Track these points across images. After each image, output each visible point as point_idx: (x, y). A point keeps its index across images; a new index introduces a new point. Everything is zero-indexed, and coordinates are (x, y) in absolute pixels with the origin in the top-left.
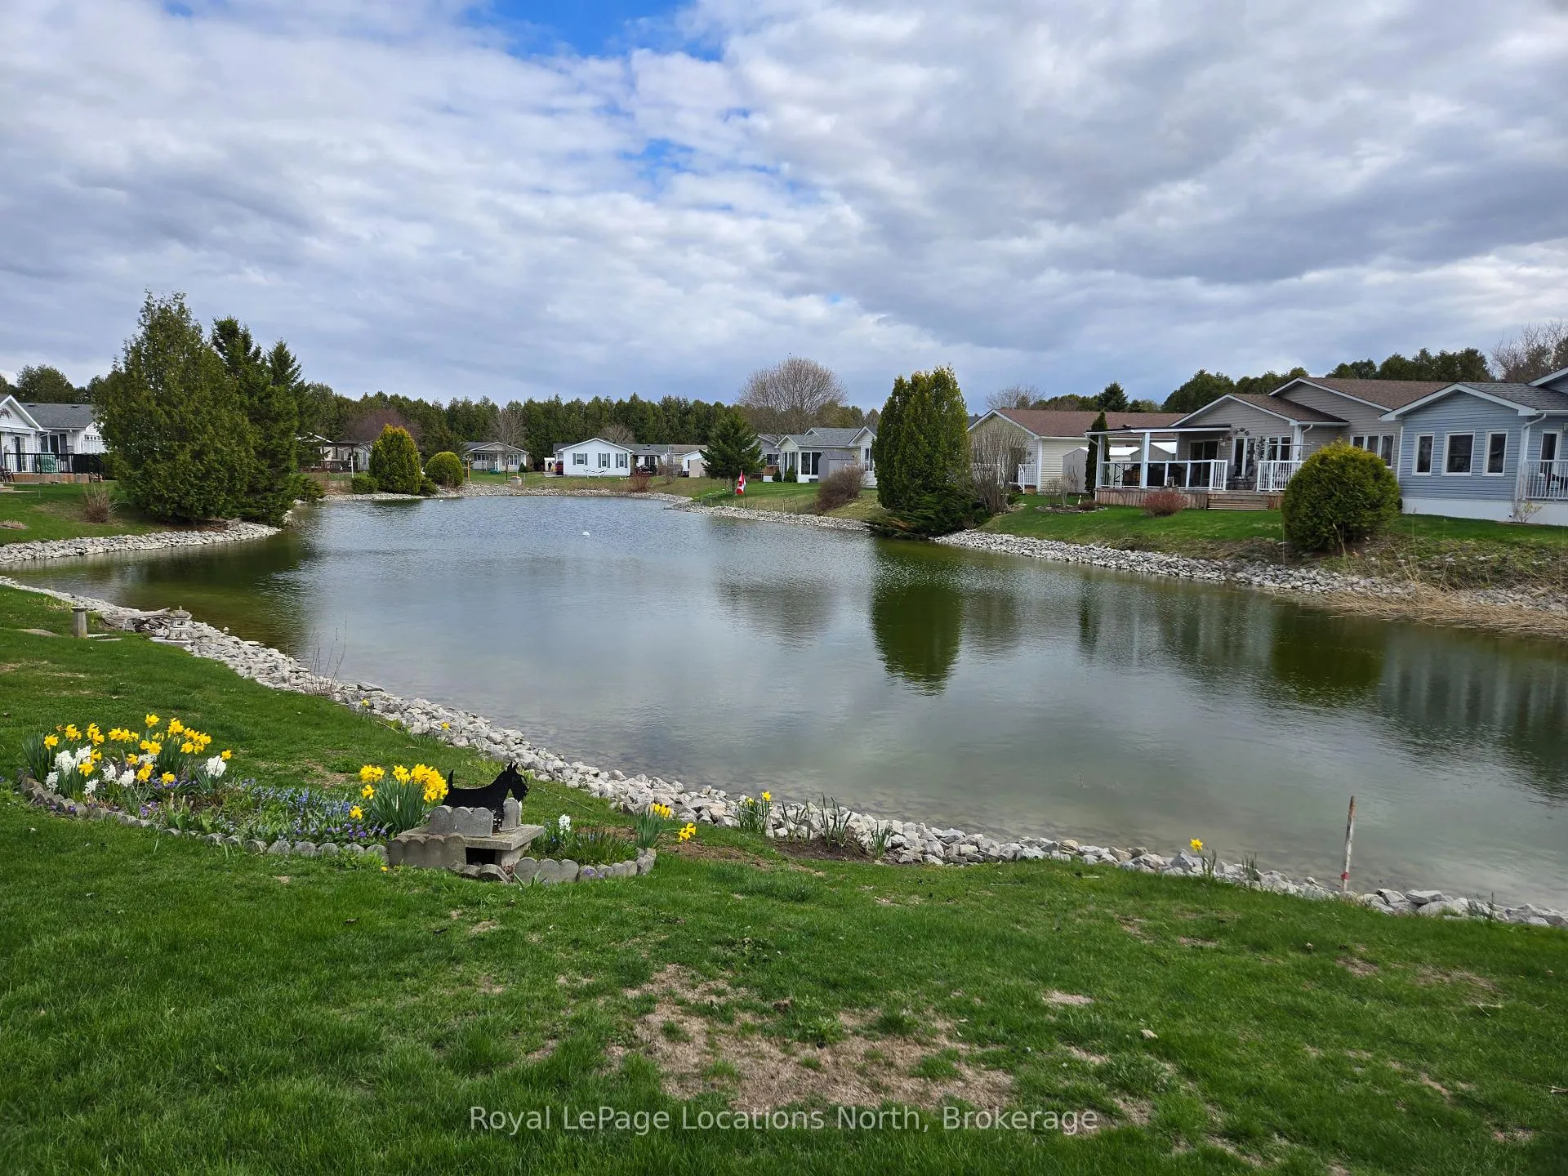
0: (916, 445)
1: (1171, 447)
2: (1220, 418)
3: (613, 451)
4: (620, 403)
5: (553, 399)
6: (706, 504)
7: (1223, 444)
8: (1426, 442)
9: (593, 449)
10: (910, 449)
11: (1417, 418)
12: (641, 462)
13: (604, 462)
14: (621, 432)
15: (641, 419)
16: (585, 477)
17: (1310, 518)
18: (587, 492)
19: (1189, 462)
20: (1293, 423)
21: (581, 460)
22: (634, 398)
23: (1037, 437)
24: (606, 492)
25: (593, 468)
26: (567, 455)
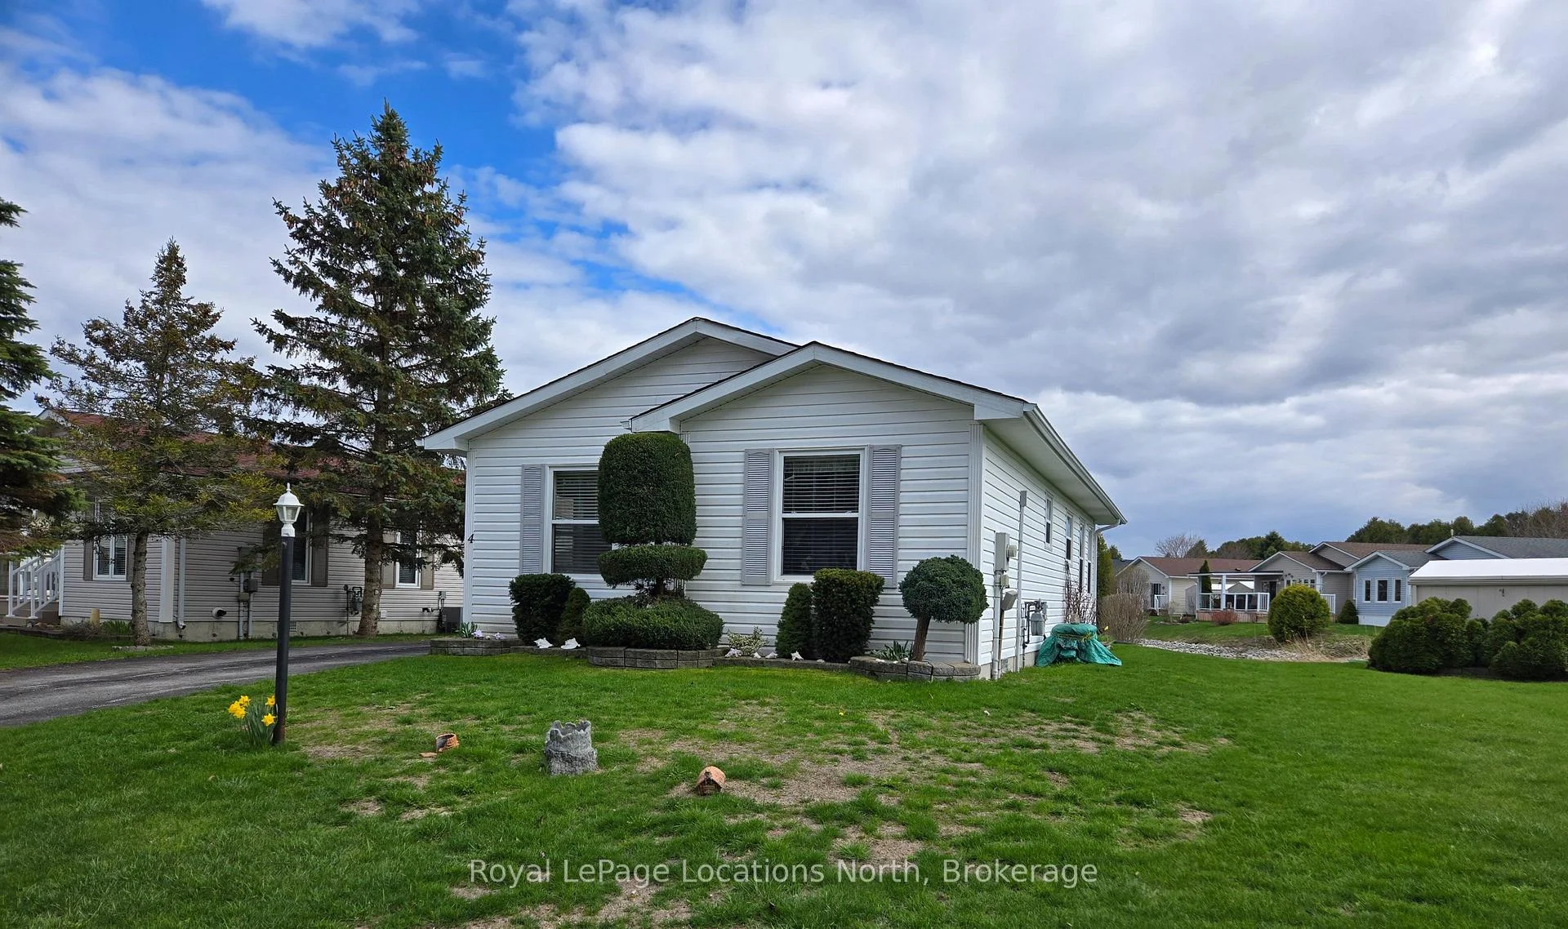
1: (1251, 585)
2: (1277, 567)
7: (1280, 583)
8: (1368, 584)
11: (1365, 569)
17: (1279, 623)
19: (1259, 593)
20: (1314, 571)
23: (1167, 577)
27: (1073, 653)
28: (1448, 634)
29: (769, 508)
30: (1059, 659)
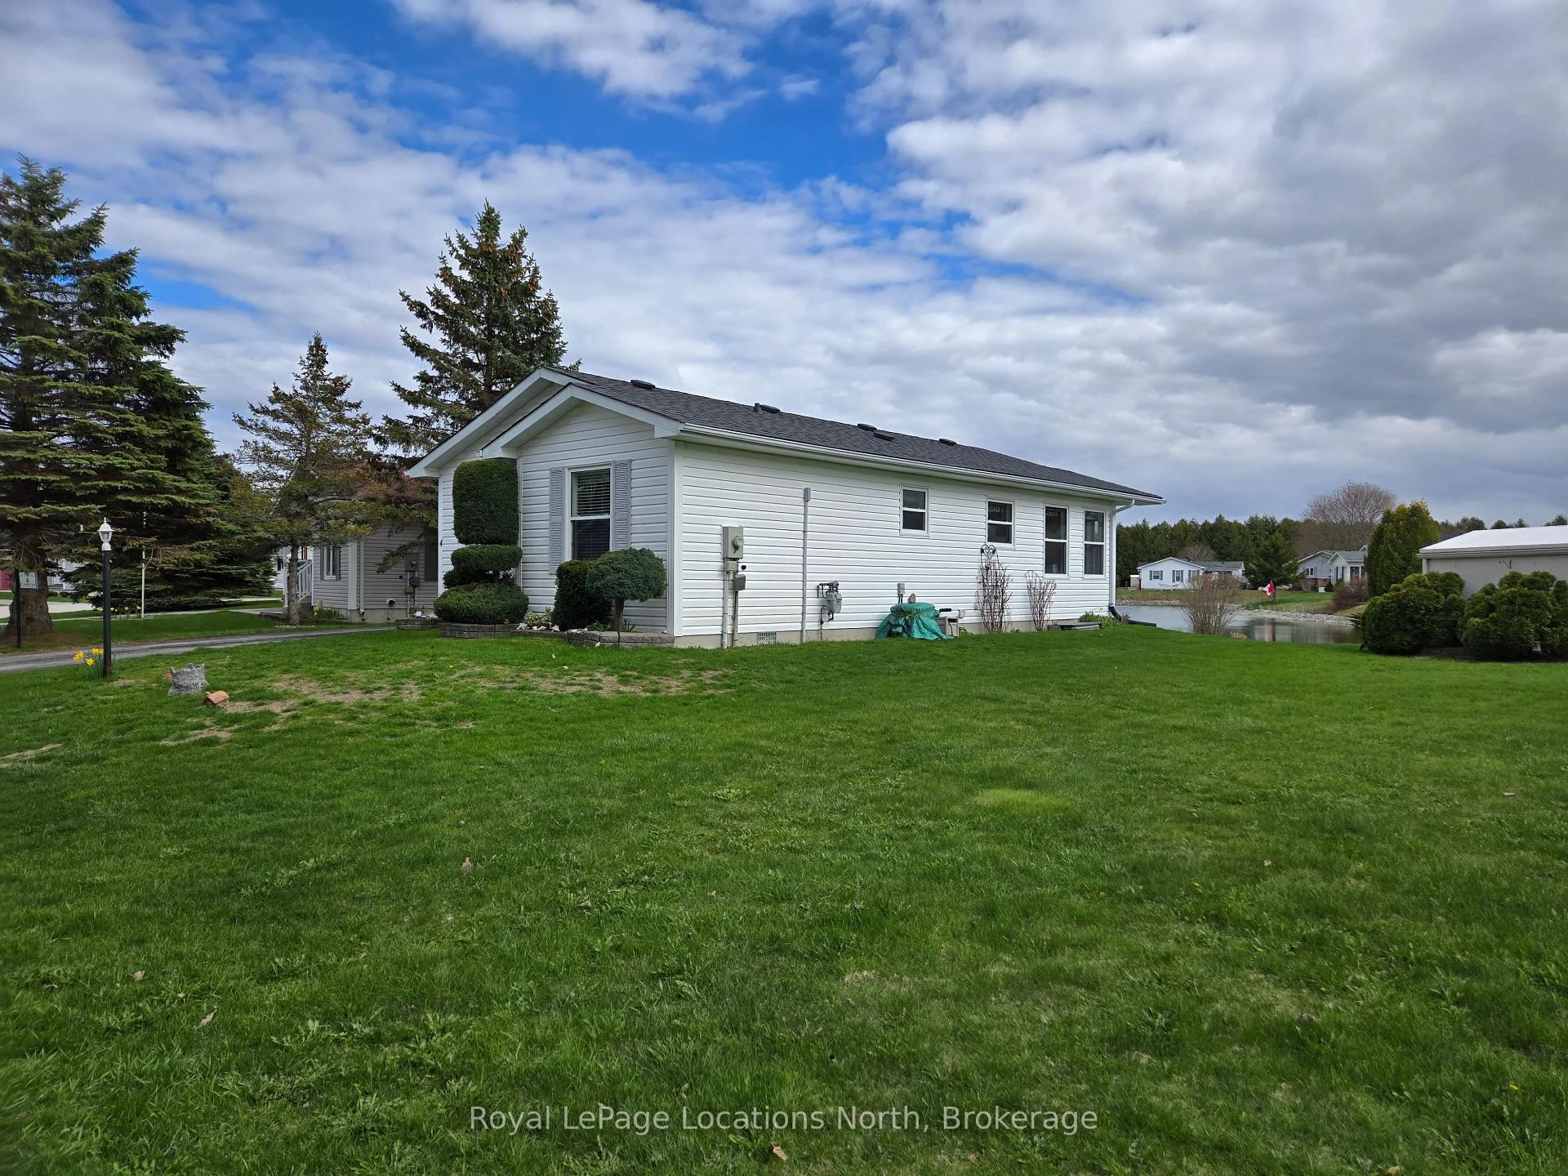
0: (1392, 560)
3: (1186, 568)
4: (1206, 524)
5: (1140, 523)
6: (1248, 608)
9: (1168, 566)
10: (1387, 563)
12: (1215, 576)
13: (1178, 577)
14: (1202, 550)
15: (1227, 539)
16: (1159, 591)
18: (1159, 602)
21: (1157, 576)
22: (1220, 519)
24: (1177, 602)
25: (1167, 583)
26: (1145, 571)
27: (900, 630)
28: (1417, 610)
29: (562, 514)
30: (890, 634)
